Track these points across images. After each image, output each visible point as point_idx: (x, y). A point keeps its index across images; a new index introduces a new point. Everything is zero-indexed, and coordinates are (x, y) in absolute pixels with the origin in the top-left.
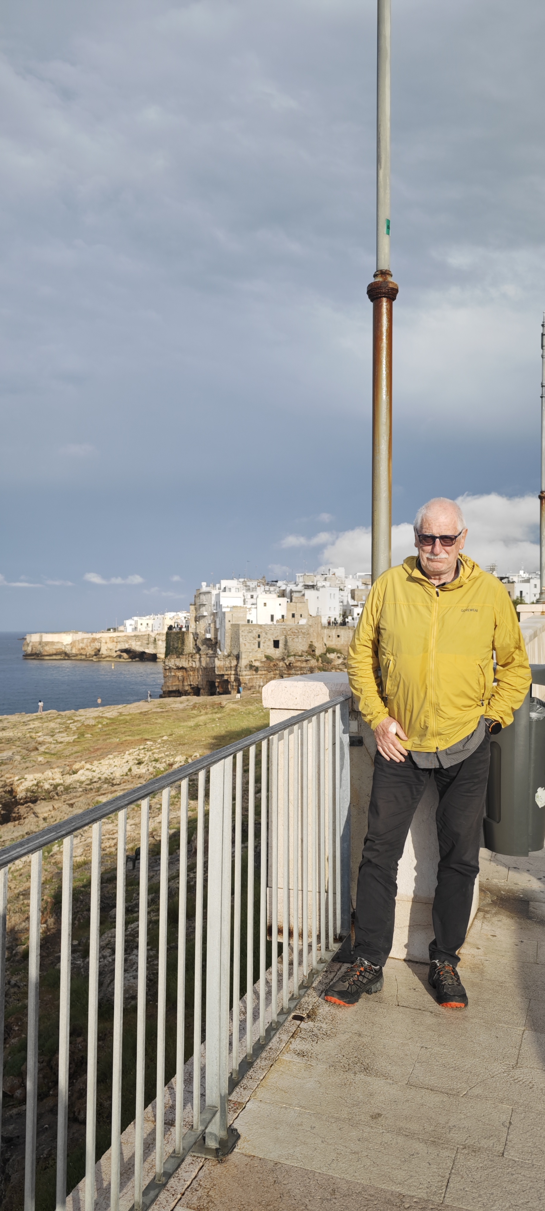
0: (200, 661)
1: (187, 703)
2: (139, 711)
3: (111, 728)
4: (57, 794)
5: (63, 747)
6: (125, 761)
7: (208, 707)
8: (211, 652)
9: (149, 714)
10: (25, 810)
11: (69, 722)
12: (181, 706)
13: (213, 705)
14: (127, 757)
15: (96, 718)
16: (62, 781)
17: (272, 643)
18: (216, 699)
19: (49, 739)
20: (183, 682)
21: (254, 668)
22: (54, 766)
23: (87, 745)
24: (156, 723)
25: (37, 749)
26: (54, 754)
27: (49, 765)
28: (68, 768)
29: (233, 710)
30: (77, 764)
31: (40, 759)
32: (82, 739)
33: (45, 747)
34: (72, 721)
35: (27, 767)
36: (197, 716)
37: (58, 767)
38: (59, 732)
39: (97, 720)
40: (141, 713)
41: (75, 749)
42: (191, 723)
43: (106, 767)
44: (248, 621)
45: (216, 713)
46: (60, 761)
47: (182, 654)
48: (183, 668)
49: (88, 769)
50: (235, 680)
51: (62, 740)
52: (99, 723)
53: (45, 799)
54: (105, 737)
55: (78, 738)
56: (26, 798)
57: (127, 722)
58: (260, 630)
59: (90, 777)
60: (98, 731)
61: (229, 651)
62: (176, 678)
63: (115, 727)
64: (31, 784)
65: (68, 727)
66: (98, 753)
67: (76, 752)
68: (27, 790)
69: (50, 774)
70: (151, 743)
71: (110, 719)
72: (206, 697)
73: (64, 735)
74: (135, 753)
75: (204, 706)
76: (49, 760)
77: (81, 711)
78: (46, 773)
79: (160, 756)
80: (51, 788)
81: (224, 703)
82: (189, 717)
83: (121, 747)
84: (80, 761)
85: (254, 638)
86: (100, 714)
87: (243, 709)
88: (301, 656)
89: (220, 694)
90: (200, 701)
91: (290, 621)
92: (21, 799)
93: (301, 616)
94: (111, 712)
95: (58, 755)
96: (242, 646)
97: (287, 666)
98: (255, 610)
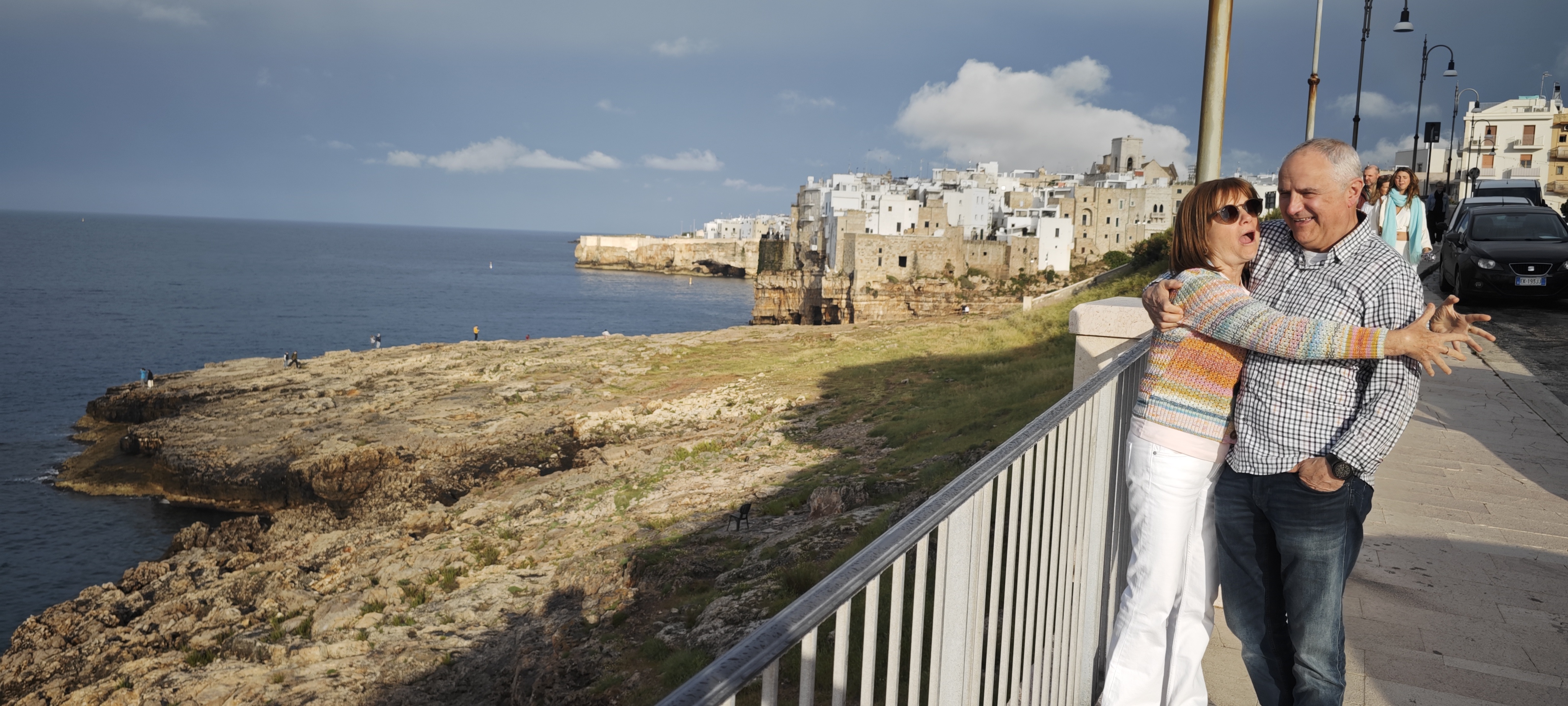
0: (802, 280)
1: (787, 333)
2: (727, 340)
3: (692, 359)
4: (629, 437)
5: (634, 381)
6: (712, 400)
7: (814, 338)
8: (816, 269)
9: (739, 345)
10: (590, 455)
11: (640, 349)
12: (780, 337)
13: (820, 337)
14: (714, 396)
15: (674, 346)
16: (634, 423)
17: (898, 260)
18: (823, 329)
19: (616, 370)
20: (780, 306)
21: (872, 292)
22: (624, 403)
23: (664, 380)
24: (749, 356)
25: (601, 381)
26: (623, 389)
27: (617, 402)
28: (641, 406)
29: (847, 344)
30: (653, 401)
31: (606, 393)
32: (657, 372)
33: (611, 379)
34: (644, 349)
35: (590, 403)
36: (801, 349)
37: (628, 404)
38: (628, 361)
39: (675, 349)
40: (729, 343)
41: (649, 383)
42: (794, 358)
43: (688, 407)
44: (867, 230)
45: (825, 347)
46: (631, 397)
47: (779, 270)
48: (779, 288)
49: (666, 409)
50: (847, 307)
51: (632, 371)
52: (677, 352)
53: (614, 443)
54: (685, 371)
55: (652, 370)
56: (590, 441)
57: (712, 353)
58: (882, 243)
59: (669, 419)
60: (676, 362)
61: (840, 268)
62: (771, 301)
63: (697, 358)
64: (596, 423)
65: (639, 356)
66: (678, 390)
67: (651, 388)
68: (592, 431)
69: (619, 412)
70: (744, 380)
71: (691, 348)
72: (811, 326)
73: (635, 365)
74: (725, 392)
75: (810, 337)
76: (618, 395)
77: (655, 337)
78: (614, 411)
79: (756, 397)
80: (622, 430)
81: (835, 335)
82: (790, 351)
83: (706, 384)
84: (656, 399)
85: (874, 253)
86: (679, 342)
87: (860, 344)
88: (935, 278)
89: (827, 323)
90: (804, 331)
91: (922, 233)
92: (584, 442)
93: (937, 225)
94: (692, 339)
95: (627, 390)
96: (858, 263)
97: (915, 290)
98: (877, 216)
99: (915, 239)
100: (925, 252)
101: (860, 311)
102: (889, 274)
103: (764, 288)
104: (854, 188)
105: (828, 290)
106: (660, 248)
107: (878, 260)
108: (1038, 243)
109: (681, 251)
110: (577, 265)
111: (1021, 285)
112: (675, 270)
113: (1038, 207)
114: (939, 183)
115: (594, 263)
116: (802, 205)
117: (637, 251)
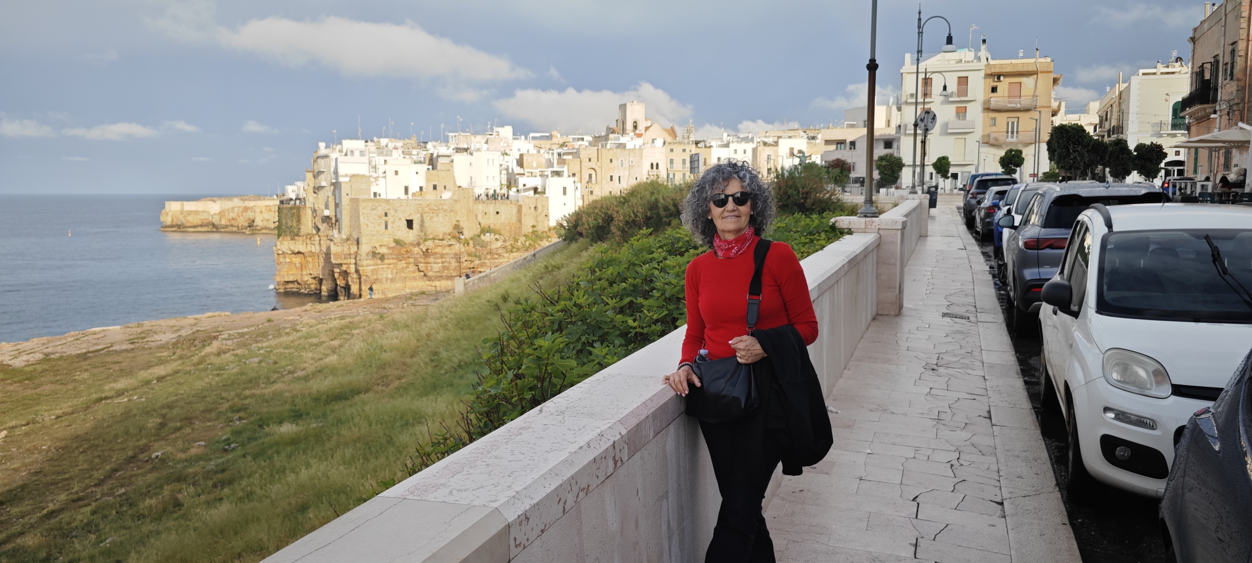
17: (406, 223)
21: (379, 256)
44: (375, 194)
47: (297, 235)
50: (355, 272)
61: (348, 233)
85: (380, 217)
88: (443, 239)
91: (430, 196)
93: (445, 188)
96: (363, 227)
97: (423, 252)
98: (384, 180)
99: (420, 202)
100: (431, 215)
101: (366, 276)
102: (396, 237)
103: (283, 253)
104: (362, 153)
105: (337, 255)
106: (241, 210)
107: (384, 224)
108: (548, 201)
109: (261, 212)
110: (163, 229)
111: (534, 241)
112: (256, 230)
113: (548, 167)
114: (453, 147)
115: (179, 226)
116: (316, 171)
117: (220, 213)
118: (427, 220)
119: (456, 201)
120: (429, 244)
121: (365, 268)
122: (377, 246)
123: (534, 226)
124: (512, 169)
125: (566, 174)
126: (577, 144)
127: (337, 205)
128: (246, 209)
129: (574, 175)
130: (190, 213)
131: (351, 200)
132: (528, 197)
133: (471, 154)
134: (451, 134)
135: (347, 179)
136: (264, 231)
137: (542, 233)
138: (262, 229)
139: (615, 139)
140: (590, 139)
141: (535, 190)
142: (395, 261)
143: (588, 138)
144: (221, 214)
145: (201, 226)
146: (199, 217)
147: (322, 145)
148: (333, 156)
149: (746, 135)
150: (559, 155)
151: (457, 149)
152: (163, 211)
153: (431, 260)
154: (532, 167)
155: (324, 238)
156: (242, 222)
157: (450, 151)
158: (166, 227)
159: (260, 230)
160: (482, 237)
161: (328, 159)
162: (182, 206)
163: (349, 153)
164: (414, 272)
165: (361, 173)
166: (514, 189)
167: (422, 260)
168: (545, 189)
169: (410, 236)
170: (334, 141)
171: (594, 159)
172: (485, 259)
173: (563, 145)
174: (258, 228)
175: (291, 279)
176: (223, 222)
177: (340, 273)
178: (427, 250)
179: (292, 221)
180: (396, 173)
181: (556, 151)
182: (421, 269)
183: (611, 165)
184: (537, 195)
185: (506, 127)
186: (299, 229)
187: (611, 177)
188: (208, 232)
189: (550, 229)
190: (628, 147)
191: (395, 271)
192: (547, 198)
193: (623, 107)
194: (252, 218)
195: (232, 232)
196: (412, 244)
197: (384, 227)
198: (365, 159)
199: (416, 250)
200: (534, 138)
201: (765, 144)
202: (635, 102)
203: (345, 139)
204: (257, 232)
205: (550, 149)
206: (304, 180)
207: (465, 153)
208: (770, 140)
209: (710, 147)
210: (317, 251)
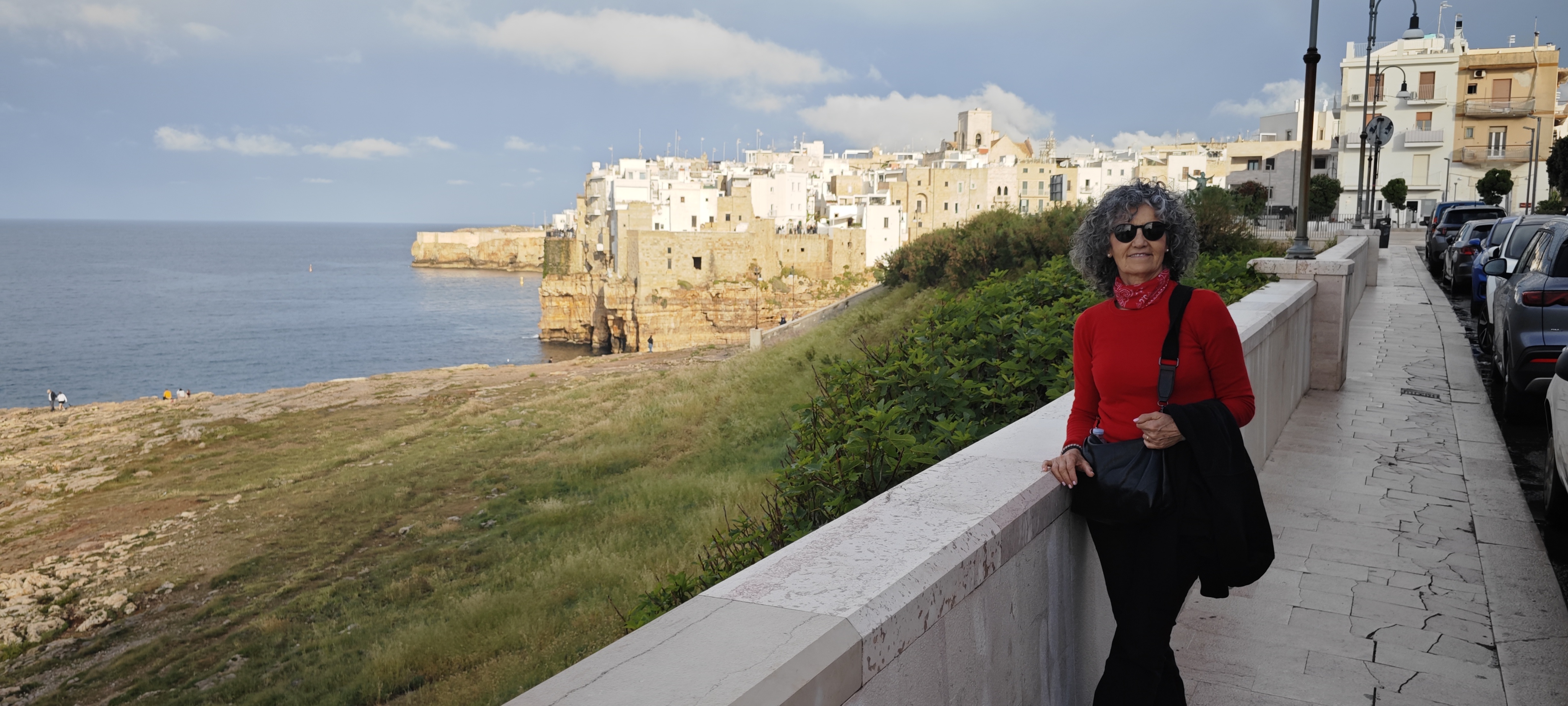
17: (692, 261)
21: (660, 301)
44: (656, 226)
47: (566, 273)
50: (632, 319)
61: (623, 273)
85: (663, 254)
88: (736, 282)
91: (722, 228)
93: (740, 218)
96: (643, 266)
97: (713, 297)
98: (668, 208)
99: (710, 236)
100: (723, 251)
101: (645, 325)
102: (681, 279)
103: (550, 295)
104: (642, 176)
105: (611, 298)
106: (502, 243)
107: (667, 262)
108: (865, 236)
109: (525, 246)
110: (414, 265)
111: (846, 285)
112: (519, 267)
113: (867, 193)
114: (750, 167)
115: (432, 261)
116: (589, 197)
117: (478, 246)
118: (717, 257)
119: (753, 234)
120: (720, 287)
121: (643, 315)
122: (659, 289)
123: (846, 267)
124: (822, 195)
125: (888, 201)
126: (904, 163)
127: (612, 239)
128: (508, 242)
129: (898, 202)
130: (444, 246)
131: (629, 232)
132: (841, 230)
133: (772, 176)
134: (748, 152)
135: (625, 207)
136: (528, 269)
137: (857, 275)
138: (526, 266)
139: (952, 156)
140: (921, 157)
141: (850, 222)
142: (679, 307)
143: (918, 156)
144: (480, 247)
145: (457, 261)
146: (455, 251)
147: (596, 165)
148: (609, 178)
149: (1124, 151)
150: (881, 177)
151: (755, 170)
152: (414, 244)
153: (722, 306)
154: (846, 193)
155: (596, 278)
156: (504, 257)
157: (747, 173)
158: (417, 262)
159: (523, 267)
160: (784, 279)
161: (602, 182)
162: (436, 237)
163: (627, 175)
164: (701, 321)
165: (641, 199)
166: (824, 220)
167: (711, 307)
168: (861, 220)
169: (697, 277)
170: (610, 160)
171: (925, 182)
172: (786, 306)
173: (886, 165)
174: (521, 265)
175: (557, 327)
176: (482, 257)
177: (614, 320)
178: (717, 294)
179: (560, 257)
180: (683, 199)
181: (877, 173)
182: (710, 318)
183: (946, 189)
184: (852, 228)
185: (815, 142)
186: (568, 266)
187: (946, 205)
188: (464, 269)
189: (866, 271)
190: (968, 167)
191: (678, 320)
192: (865, 231)
193: (964, 116)
194: (514, 253)
195: (492, 270)
196: (699, 287)
197: (667, 266)
198: (647, 183)
199: (704, 294)
200: (849, 156)
201: (1150, 162)
202: (979, 110)
203: (623, 158)
204: (519, 269)
205: (869, 170)
206: (574, 207)
207: (765, 175)
208: (1157, 158)
209: (1077, 166)
210: (588, 294)
